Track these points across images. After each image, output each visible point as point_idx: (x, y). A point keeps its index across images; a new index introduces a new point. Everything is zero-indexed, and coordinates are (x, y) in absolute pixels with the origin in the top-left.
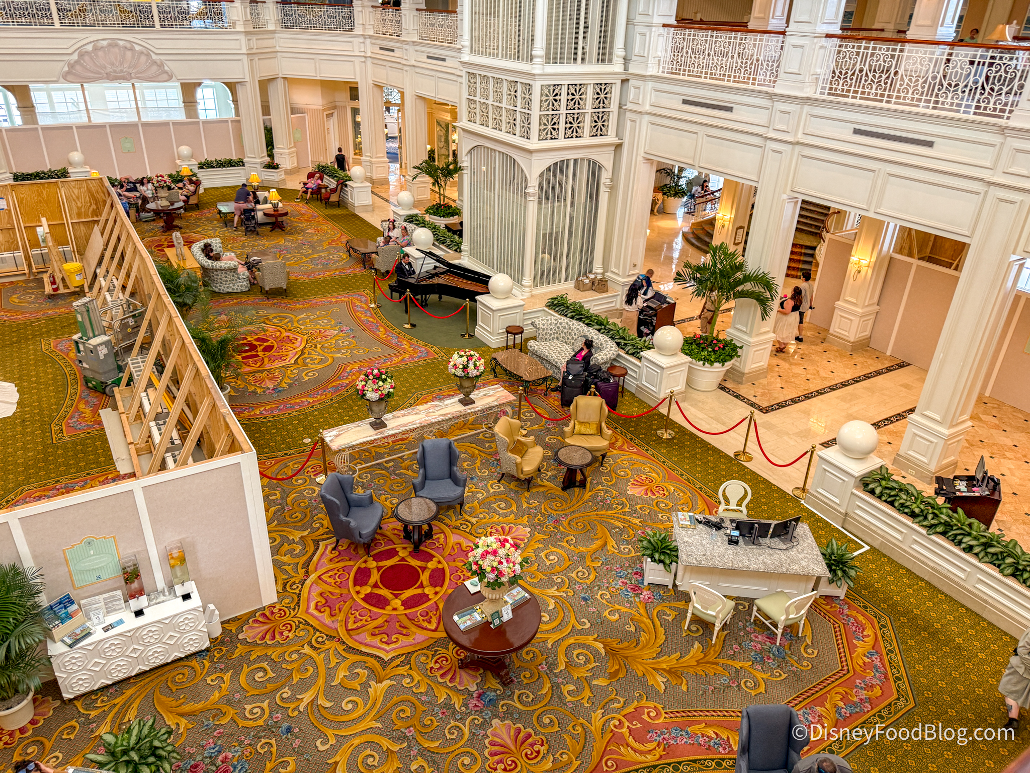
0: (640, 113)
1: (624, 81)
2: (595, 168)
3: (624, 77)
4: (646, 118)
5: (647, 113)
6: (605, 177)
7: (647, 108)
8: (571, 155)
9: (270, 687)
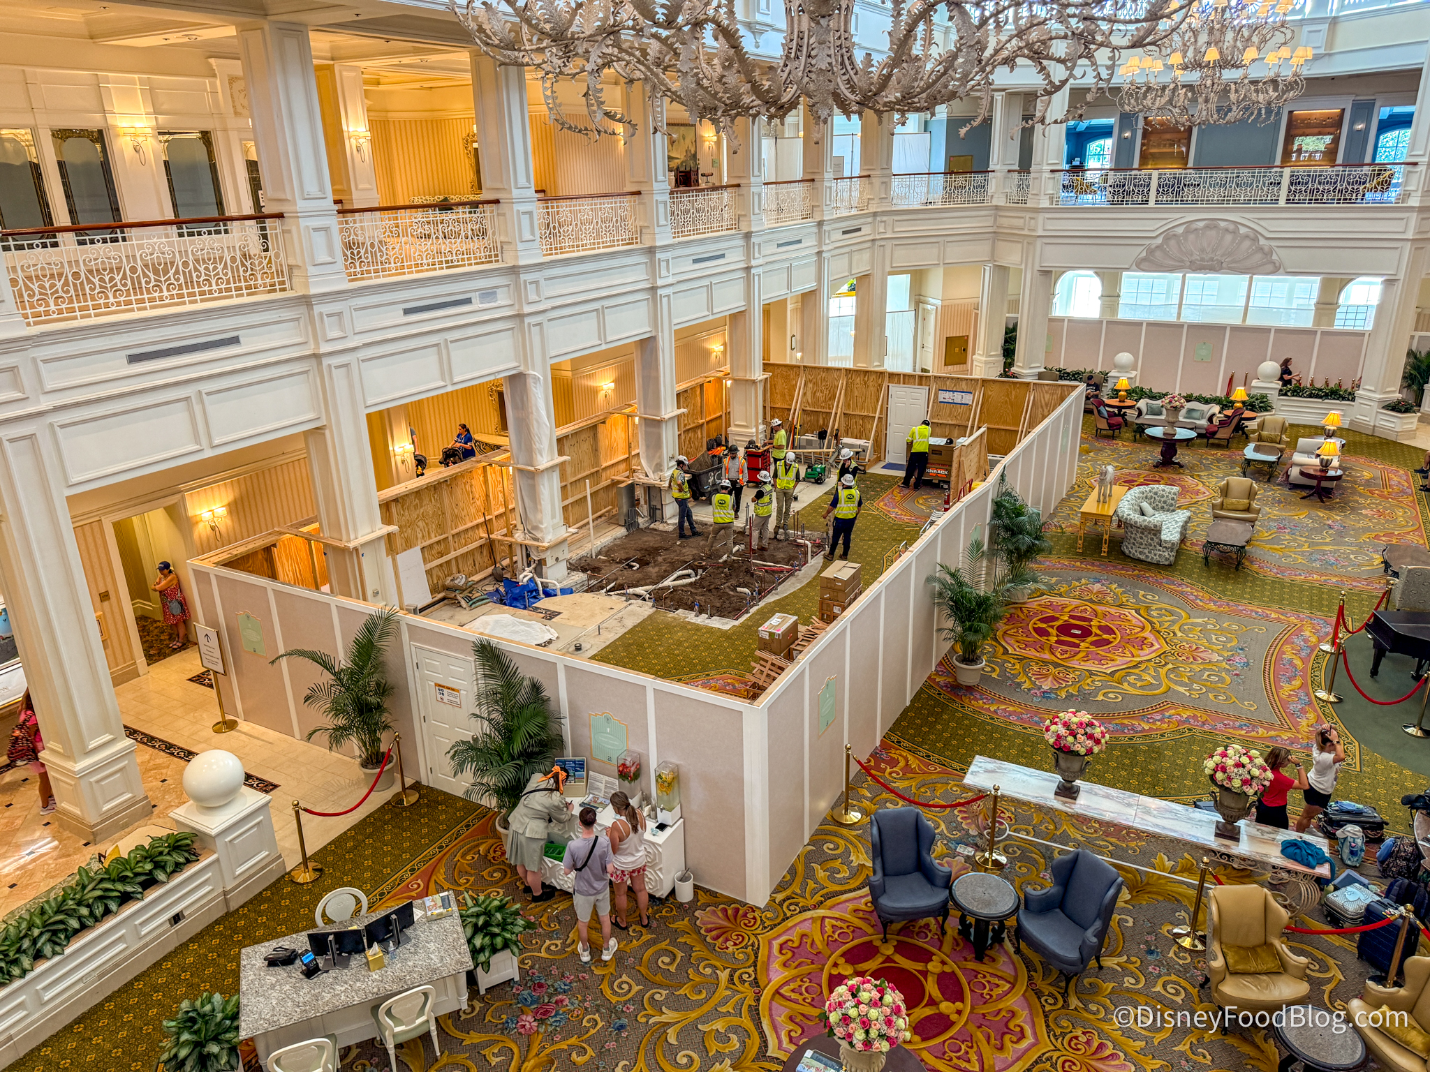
9: (659, 978)
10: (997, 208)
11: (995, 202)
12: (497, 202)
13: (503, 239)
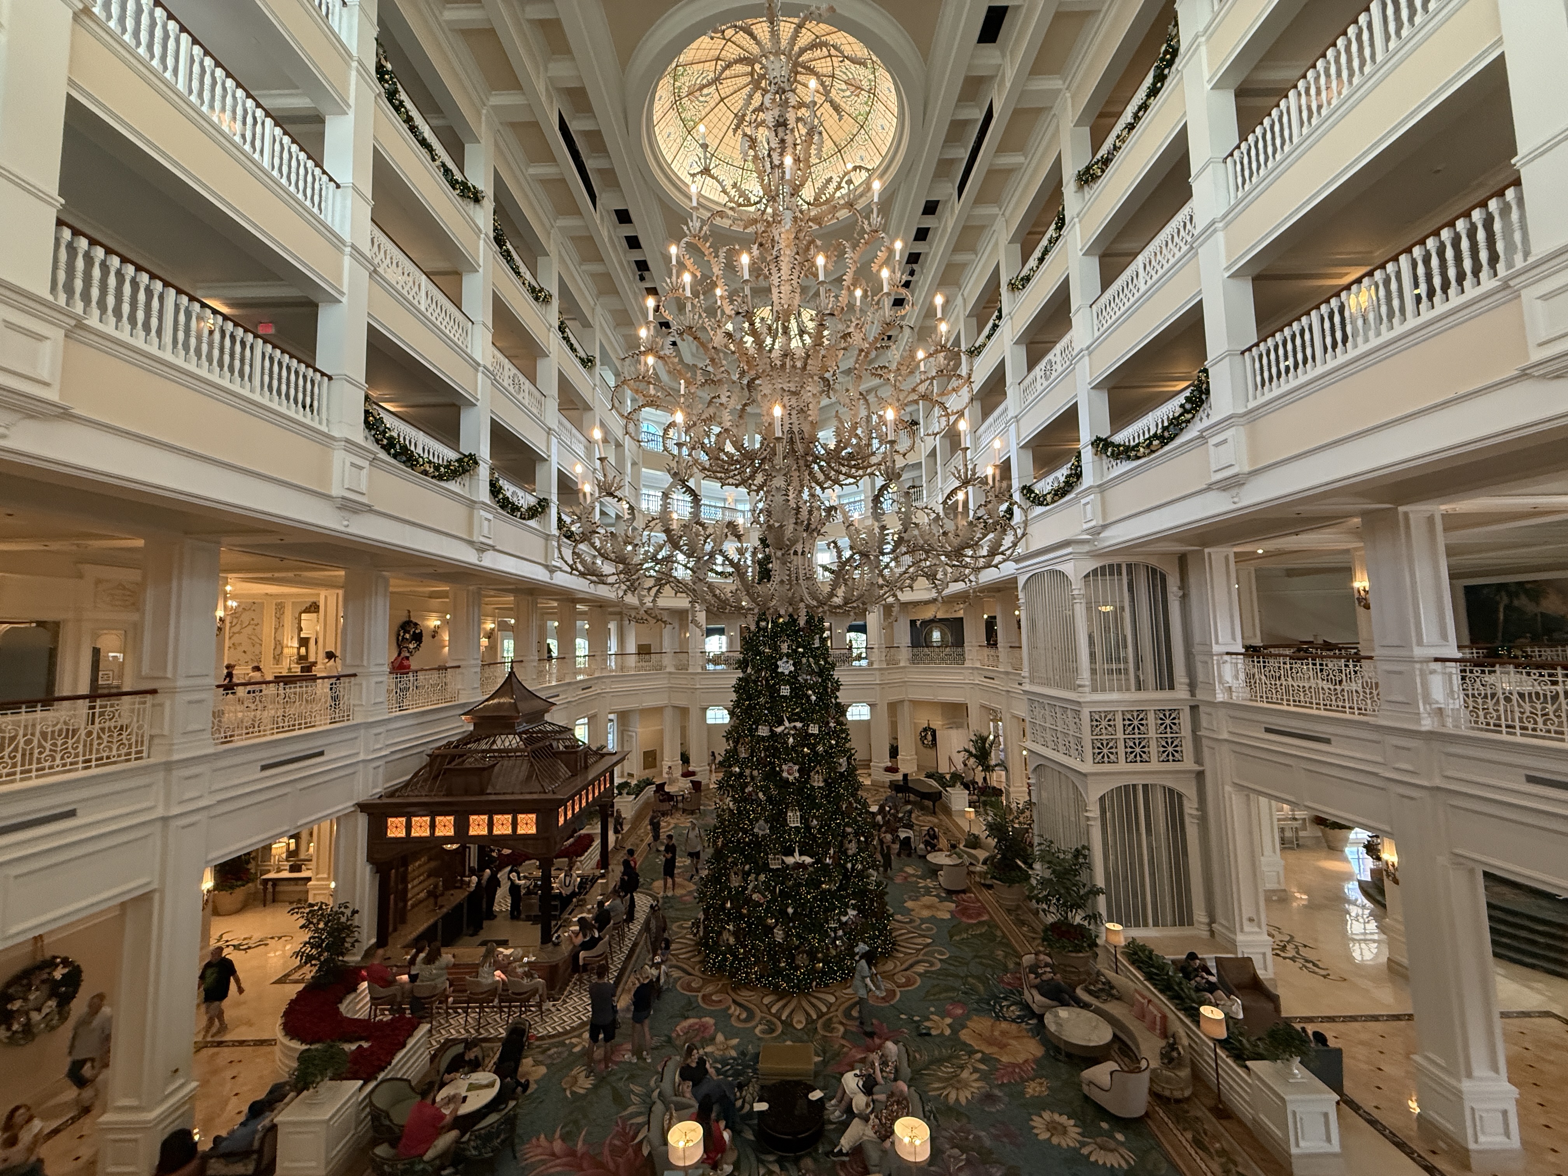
0: (1217, 740)
1: (1194, 708)
2: (1174, 798)
3: (1192, 704)
4: (1225, 748)
5: (1226, 740)
6: (1190, 808)
7: (1225, 736)
8: (1140, 781)
10: (670, 673)
11: (668, 670)
12: (355, 675)
13: (357, 702)
